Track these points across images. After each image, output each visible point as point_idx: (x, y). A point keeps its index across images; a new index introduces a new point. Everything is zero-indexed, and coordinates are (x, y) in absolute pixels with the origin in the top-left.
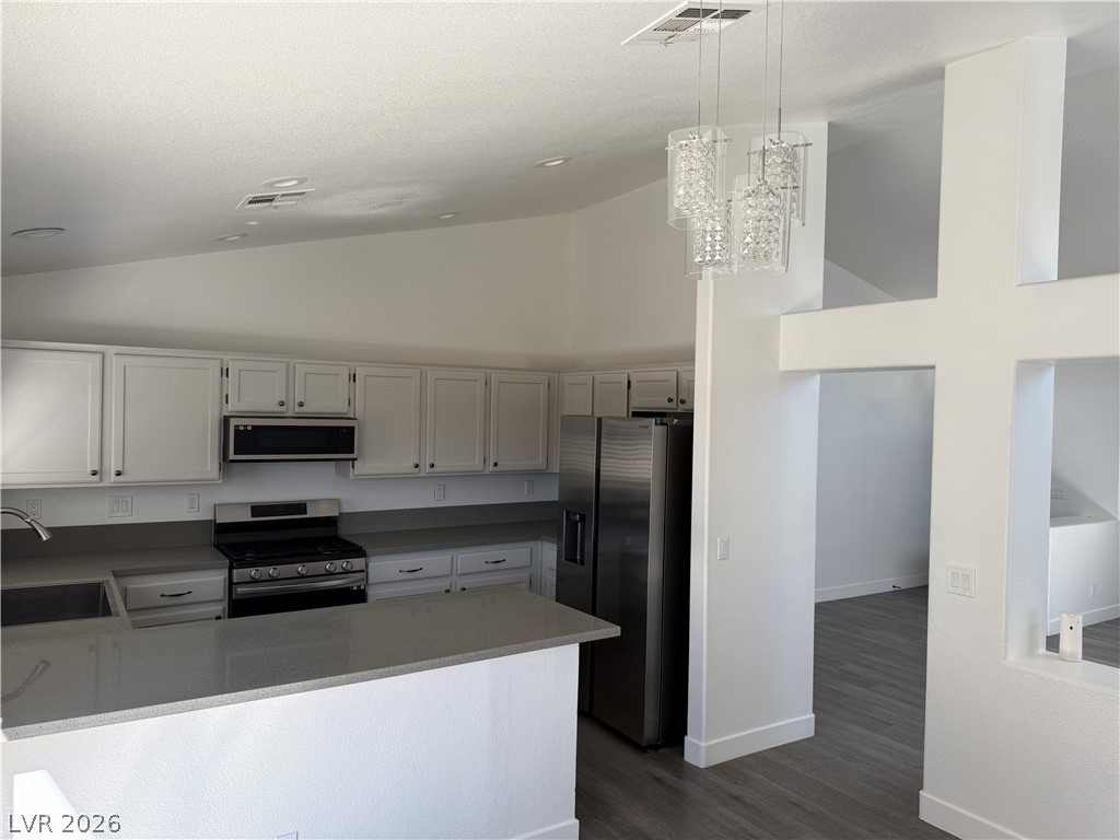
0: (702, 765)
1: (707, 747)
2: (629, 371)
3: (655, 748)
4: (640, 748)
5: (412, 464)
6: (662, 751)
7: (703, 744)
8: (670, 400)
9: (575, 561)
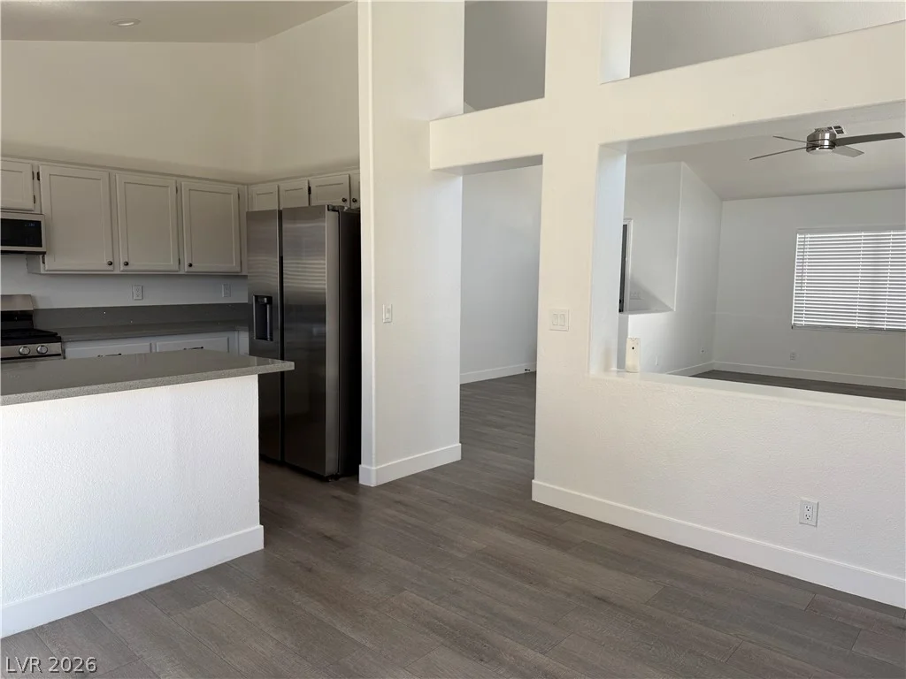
0: (373, 484)
1: (377, 471)
2: (310, 178)
3: (335, 477)
4: (322, 479)
5: (106, 262)
6: (341, 479)
7: (374, 468)
8: (344, 200)
9: (266, 339)
